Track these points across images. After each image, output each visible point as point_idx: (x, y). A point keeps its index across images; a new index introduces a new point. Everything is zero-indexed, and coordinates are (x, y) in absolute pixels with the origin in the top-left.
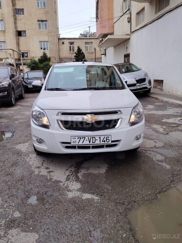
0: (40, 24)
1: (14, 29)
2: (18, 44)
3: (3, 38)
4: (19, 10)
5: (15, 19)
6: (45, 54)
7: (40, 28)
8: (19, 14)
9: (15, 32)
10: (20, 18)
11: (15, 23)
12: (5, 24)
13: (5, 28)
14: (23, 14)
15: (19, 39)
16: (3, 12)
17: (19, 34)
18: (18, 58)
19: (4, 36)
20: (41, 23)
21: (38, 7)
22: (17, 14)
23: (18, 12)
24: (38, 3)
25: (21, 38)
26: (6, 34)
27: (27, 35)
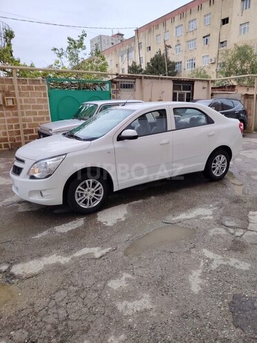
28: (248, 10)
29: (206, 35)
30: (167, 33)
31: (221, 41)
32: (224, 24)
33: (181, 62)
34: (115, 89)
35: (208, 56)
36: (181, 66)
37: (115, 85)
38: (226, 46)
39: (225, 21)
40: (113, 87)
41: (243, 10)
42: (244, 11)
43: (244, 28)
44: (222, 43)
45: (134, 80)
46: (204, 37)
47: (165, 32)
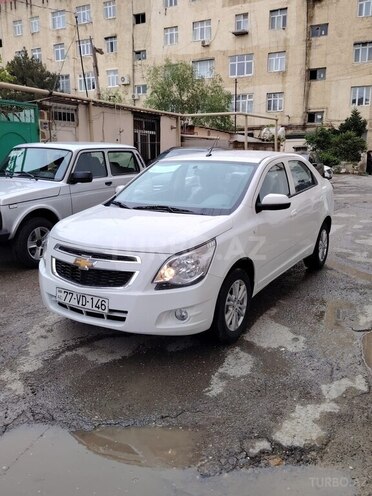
0: (357, 52)
1: (303, 66)
2: (307, 96)
3: (281, 86)
4: (318, 27)
5: (309, 47)
6: (356, 114)
7: (357, 59)
8: (317, 35)
9: (304, 72)
10: (318, 43)
11: (307, 54)
12: (287, 58)
13: (286, 67)
14: (326, 34)
15: (310, 86)
16: (288, 37)
17: (313, 75)
18: (302, 123)
19: (283, 82)
20: (360, 48)
21: (360, 14)
22: (313, 36)
23: (315, 31)
24: (361, 6)
25: (315, 84)
26: (288, 78)
27: (327, 76)
28: (174, 7)
29: (109, 35)
30: (35, 21)
31: (136, 50)
32: (138, 22)
33: (67, 77)
34: (46, 120)
35: (115, 72)
36: (68, 84)
37: (45, 113)
38: (145, 58)
39: (140, 18)
40: (42, 116)
41: (166, 6)
42: (169, 9)
43: (171, 35)
44: (138, 53)
45: (74, 107)
46: (106, 39)
47: (32, 18)
